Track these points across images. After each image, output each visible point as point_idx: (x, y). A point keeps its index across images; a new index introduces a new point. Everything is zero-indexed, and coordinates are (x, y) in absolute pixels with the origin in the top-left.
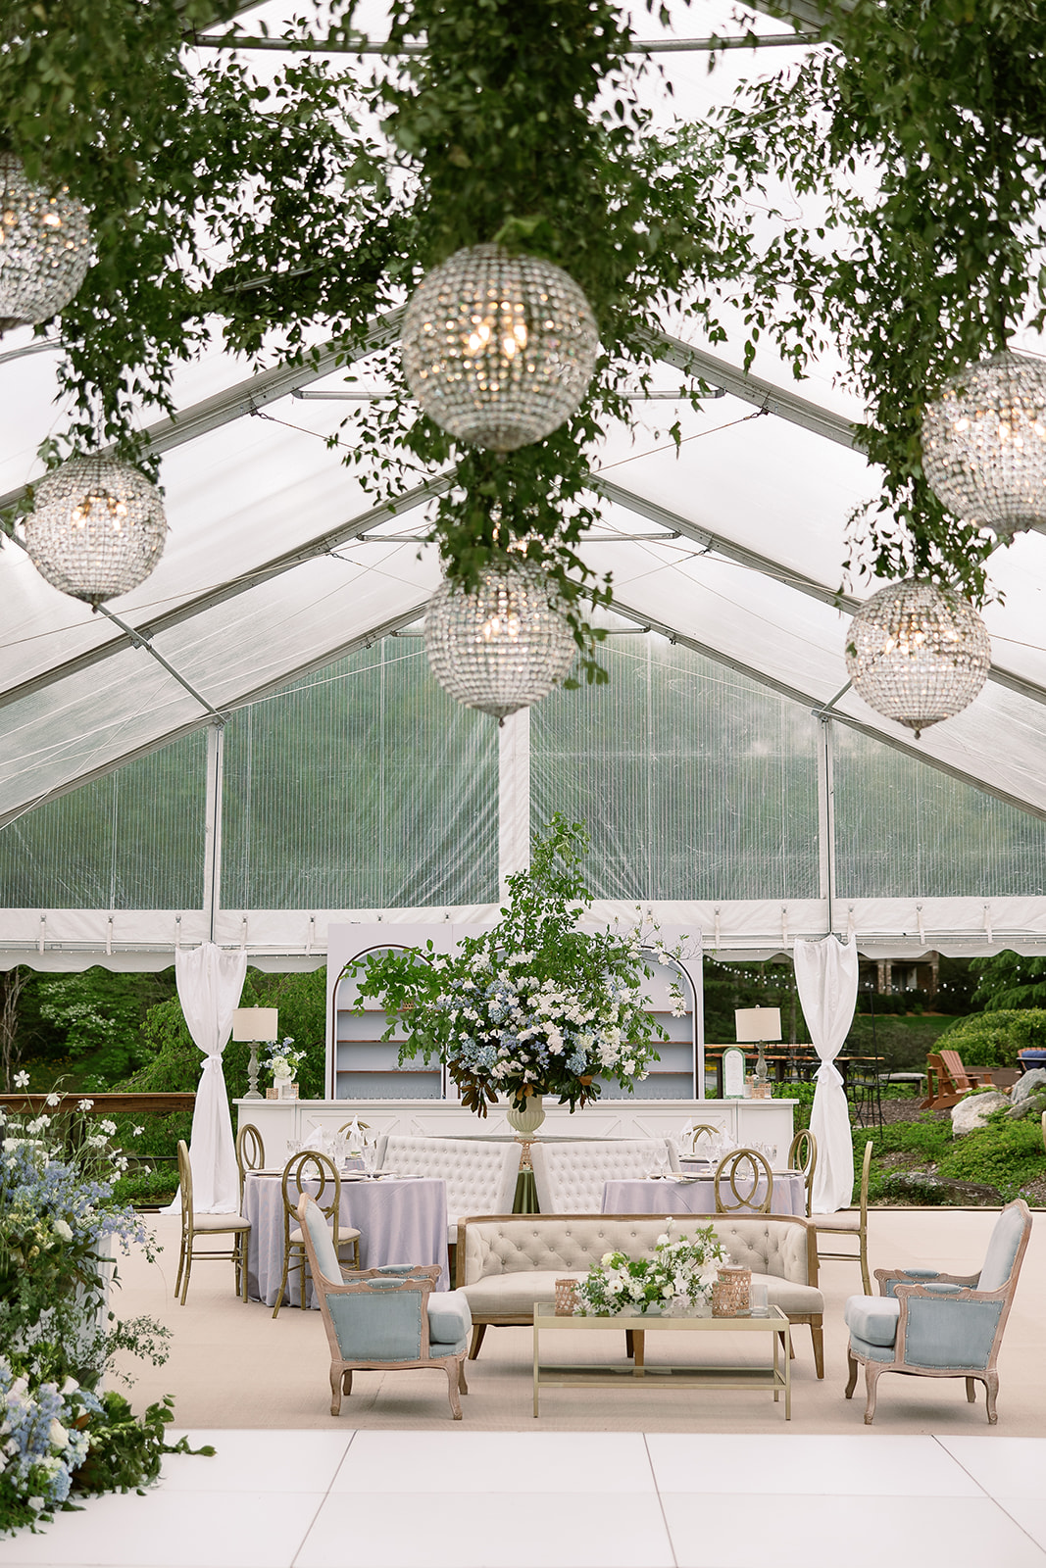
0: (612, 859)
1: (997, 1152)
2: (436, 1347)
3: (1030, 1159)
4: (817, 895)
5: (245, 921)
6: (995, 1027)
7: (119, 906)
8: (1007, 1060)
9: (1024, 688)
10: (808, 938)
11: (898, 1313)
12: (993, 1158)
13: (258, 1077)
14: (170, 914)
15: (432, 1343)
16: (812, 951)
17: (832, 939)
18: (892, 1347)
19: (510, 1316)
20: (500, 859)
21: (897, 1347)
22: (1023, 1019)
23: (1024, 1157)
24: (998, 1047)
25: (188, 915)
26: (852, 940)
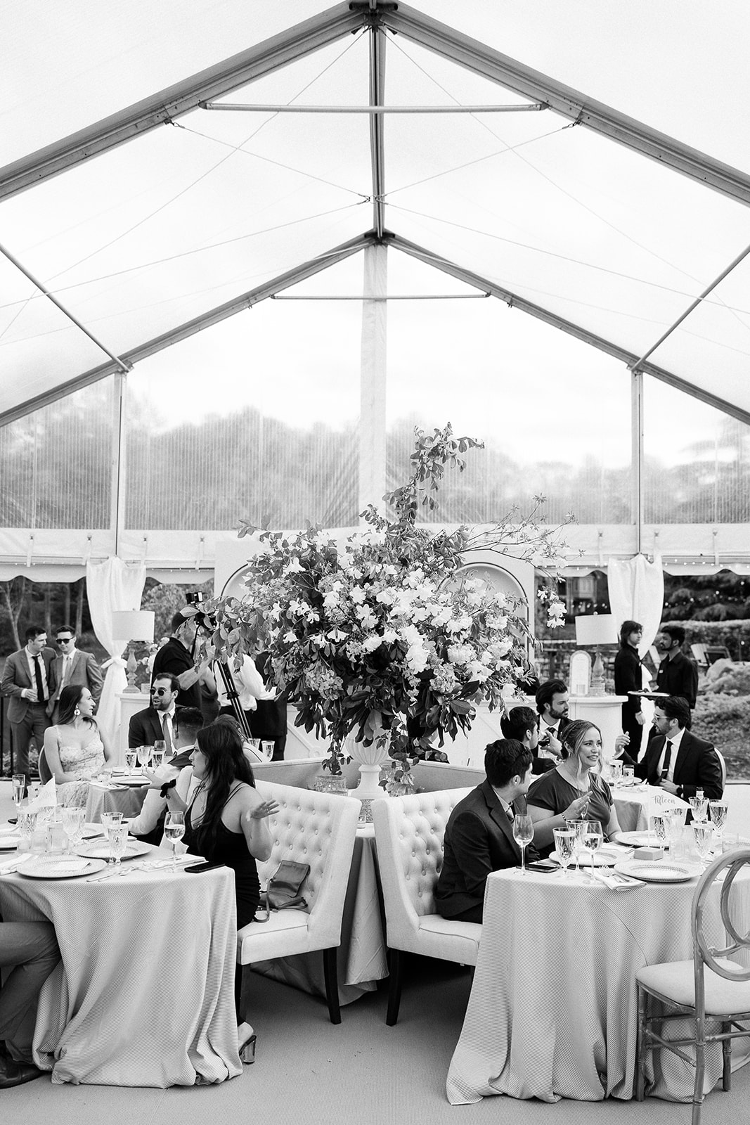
1: (707, 716)
3: (732, 722)
4: (629, 521)
5: (145, 540)
7: (38, 526)
10: (620, 557)
12: (706, 720)
13: (136, 672)
14: (82, 534)
16: (623, 569)
17: (641, 558)
20: (360, 489)
23: (727, 720)
25: (98, 534)
26: (658, 560)
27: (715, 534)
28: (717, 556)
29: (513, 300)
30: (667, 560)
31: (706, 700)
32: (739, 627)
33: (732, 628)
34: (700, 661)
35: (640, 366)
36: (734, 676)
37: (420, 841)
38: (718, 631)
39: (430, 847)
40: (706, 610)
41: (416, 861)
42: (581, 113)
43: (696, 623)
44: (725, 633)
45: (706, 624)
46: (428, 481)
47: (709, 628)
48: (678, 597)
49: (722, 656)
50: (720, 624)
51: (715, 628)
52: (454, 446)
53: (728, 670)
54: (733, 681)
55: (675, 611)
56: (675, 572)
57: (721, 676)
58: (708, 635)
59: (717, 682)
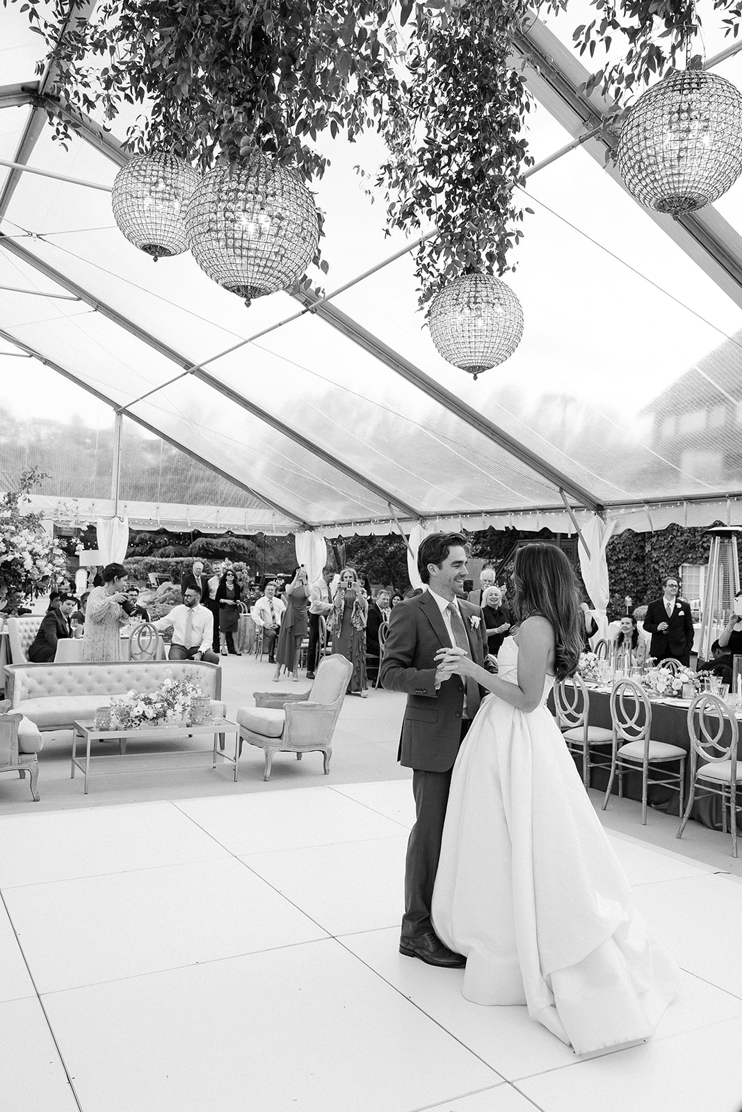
0: (5, 471)
2: (24, 757)
4: (110, 498)
6: (134, 564)
8: (139, 577)
9: (245, 405)
10: (104, 518)
11: (284, 718)
15: (21, 753)
16: (105, 524)
17: (117, 519)
18: (280, 737)
19: (49, 726)
21: (284, 738)
22: (146, 561)
24: (135, 572)
26: (126, 521)
27: (158, 508)
28: (159, 520)
29: (47, 362)
30: (131, 521)
31: (154, 607)
32: (182, 562)
33: (177, 563)
34: (154, 584)
35: (121, 411)
36: (173, 593)
37: (26, 635)
38: (168, 564)
39: (30, 638)
40: (160, 551)
41: (25, 642)
42: (98, 306)
43: (153, 558)
44: (172, 566)
45: (160, 559)
46: (25, 490)
47: (161, 562)
48: (141, 539)
49: (167, 580)
50: (170, 560)
51: (166, 562)
52: (39, 476)
53: (170, 589)
54: (173, 596)
55: (138, 549)
56: (135, 528)
57: (165, 593)
58: (160, 567)
59: (162, 596)
